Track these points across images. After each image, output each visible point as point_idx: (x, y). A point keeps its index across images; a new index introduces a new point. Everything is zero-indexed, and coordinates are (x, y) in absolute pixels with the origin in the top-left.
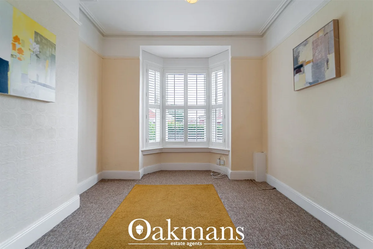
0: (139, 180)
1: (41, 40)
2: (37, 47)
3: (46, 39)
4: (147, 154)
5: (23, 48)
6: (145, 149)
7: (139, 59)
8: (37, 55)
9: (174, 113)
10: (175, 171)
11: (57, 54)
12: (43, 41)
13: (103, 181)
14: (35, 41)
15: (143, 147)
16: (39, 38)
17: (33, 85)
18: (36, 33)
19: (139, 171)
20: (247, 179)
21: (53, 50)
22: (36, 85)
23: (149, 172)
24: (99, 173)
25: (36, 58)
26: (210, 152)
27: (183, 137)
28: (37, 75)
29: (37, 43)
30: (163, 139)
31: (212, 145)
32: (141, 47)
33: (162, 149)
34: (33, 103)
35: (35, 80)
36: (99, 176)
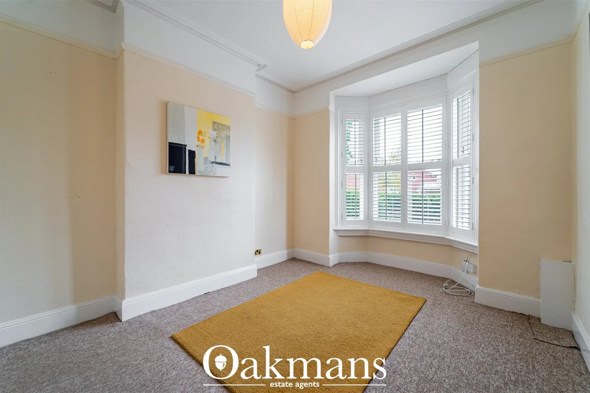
0: (329, 267)
1: (218, 126)
2: (215, 134)
3: (222, 125)
4: (343, 235)
5: (204, 138)
6: (339, 228)
7: (328, 110)
8: (215, 141)
9: (385, 178)
10: (387, 267)
11: (232, 134)
12: (219, 127)
13: (293, 260)
14: (213, 130)
15: (336, 225)
16: (217, 126)
17: (212, 165)
18: (214, 123)
19: (329, 255)
20: (519, 312)
21: (228, 131)
22: (214, 164)
23: (349, 262)
24: (289, 250)
25: (214, 142)
26: (450, 246)
27: (400, 216)
28: (215, 156)
29: (215, 130)
30: (369, 216)
31: (453, 234)
32: (331, 93)
33: (368, 230)
34: (215, 179)
35: (214, 160)
36: (289, 254)
